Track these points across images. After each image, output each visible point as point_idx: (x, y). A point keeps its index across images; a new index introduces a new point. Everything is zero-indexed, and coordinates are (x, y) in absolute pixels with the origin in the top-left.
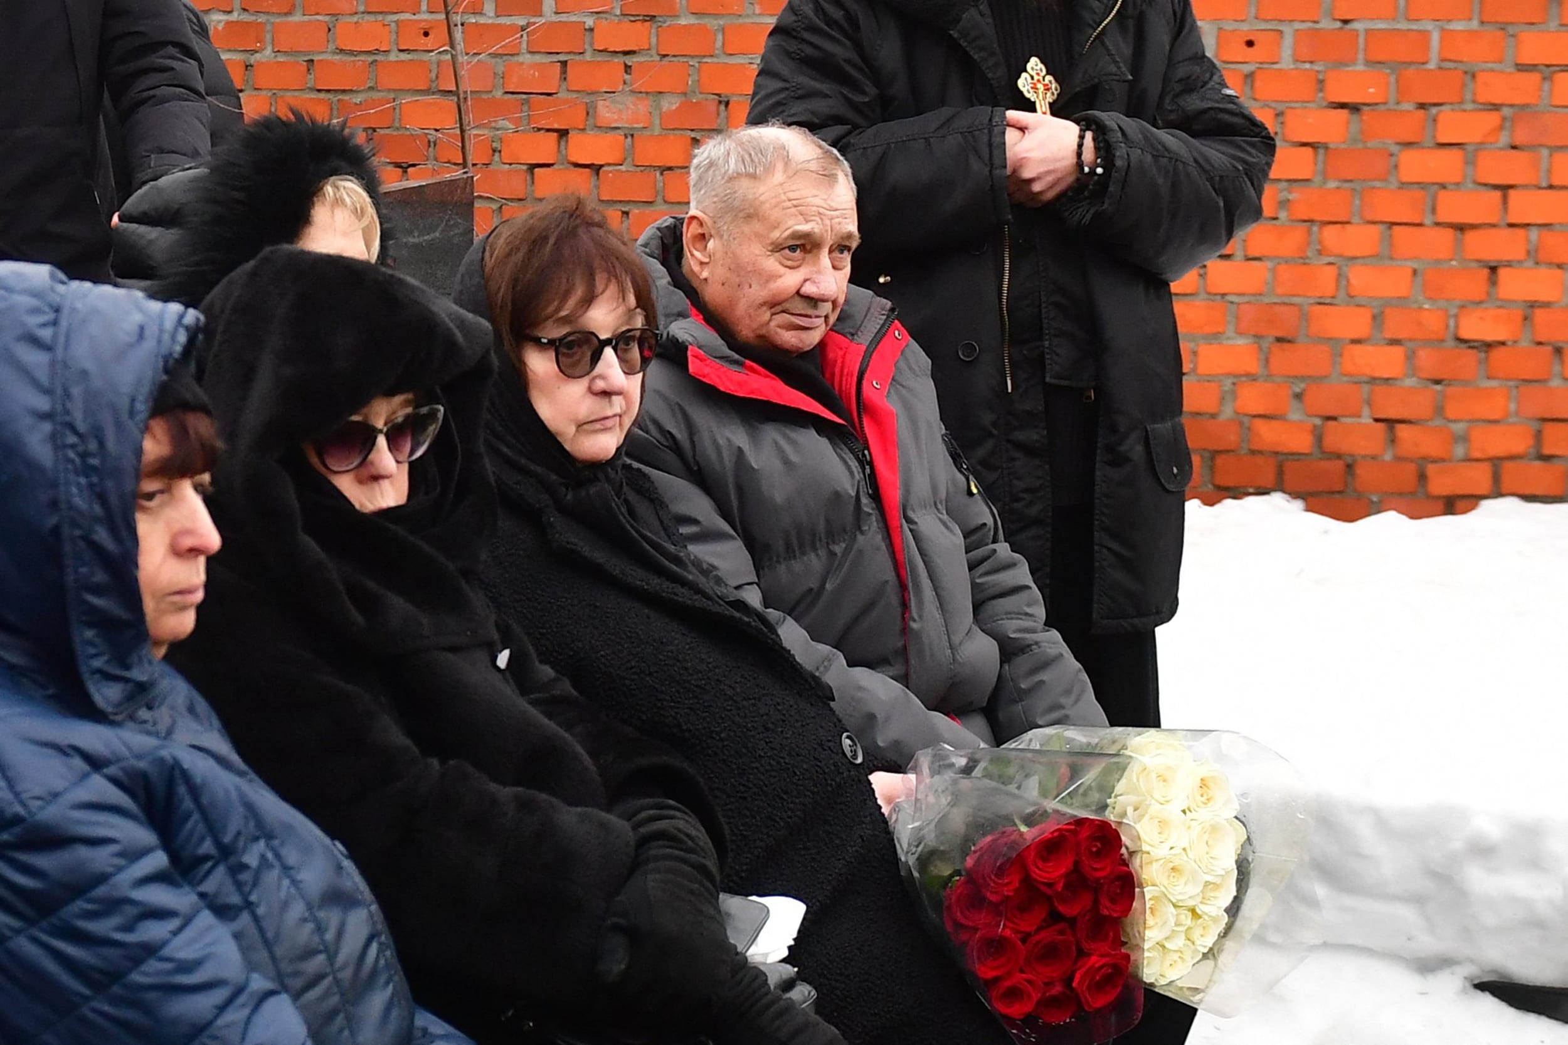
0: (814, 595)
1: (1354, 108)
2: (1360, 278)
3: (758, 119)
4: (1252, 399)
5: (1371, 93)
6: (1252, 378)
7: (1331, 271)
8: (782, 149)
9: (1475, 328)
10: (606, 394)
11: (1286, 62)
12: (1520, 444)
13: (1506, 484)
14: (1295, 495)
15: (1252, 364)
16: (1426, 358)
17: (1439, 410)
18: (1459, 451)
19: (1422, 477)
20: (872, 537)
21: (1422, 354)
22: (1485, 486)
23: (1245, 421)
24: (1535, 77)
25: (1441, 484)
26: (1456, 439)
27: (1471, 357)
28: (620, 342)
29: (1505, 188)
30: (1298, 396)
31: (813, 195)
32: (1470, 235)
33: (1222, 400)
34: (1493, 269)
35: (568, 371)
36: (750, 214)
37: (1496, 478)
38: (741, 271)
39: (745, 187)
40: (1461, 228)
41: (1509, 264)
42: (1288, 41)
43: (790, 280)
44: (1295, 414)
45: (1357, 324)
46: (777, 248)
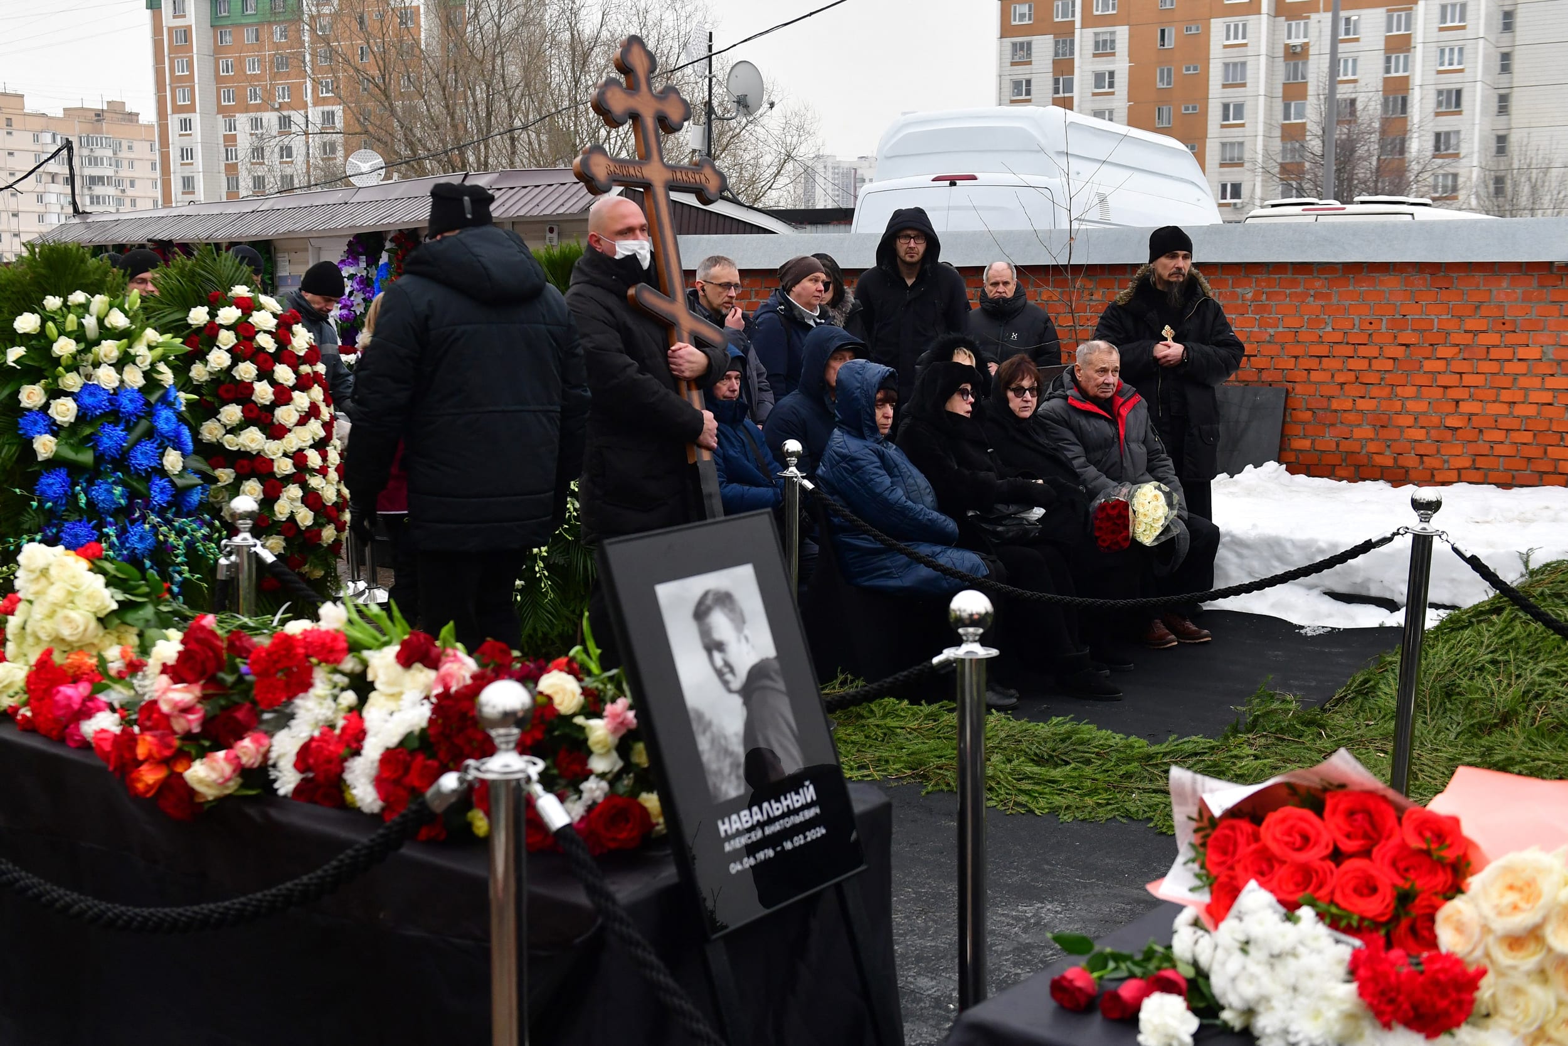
0: (1099, 461)
1: (1407, 346)
2: (1410, 405)
3: (1094, 339)
4: (1372, 447)
5: (1413, 340)
6: (1372, 440)
7: (1399, 403)
8: (1098, 346)
9: (1452, 422)
10: (1027, 401)
11: (1384, 330)
12: (1468, 464)
13: (1463, 477)
14: (1388, 481)
15: (1372, 435)
16: (1434, 433)
17: (1438, 451)
18: (1446, 466)
19: (1433, 475)
20: (1116, 447)
21: (1432, 431)
22: (1455, 478)
23: (1369, 455)
24: (1471, 335)
25: (1438, 478)
26: (1445, 462)
27: (1449, 433)
28: (1031, 389)
29: (1461, 374)
30: (1389, 446)
31: (1105, 357)
32: (1449, 390)
33: (1362, 448)
34: (1457, 402)
35: (1017, 396)
36: (1090, 363)
37: (1459, 476)
38: (1089, 378)
39: (1088, 356)
40: (1446, 387)
41: (1463, 400)
42: (1384, 322)
43: (1101, 379)
44: (1387, 453)
45: (1410, 421)
46: (1097, 371)
